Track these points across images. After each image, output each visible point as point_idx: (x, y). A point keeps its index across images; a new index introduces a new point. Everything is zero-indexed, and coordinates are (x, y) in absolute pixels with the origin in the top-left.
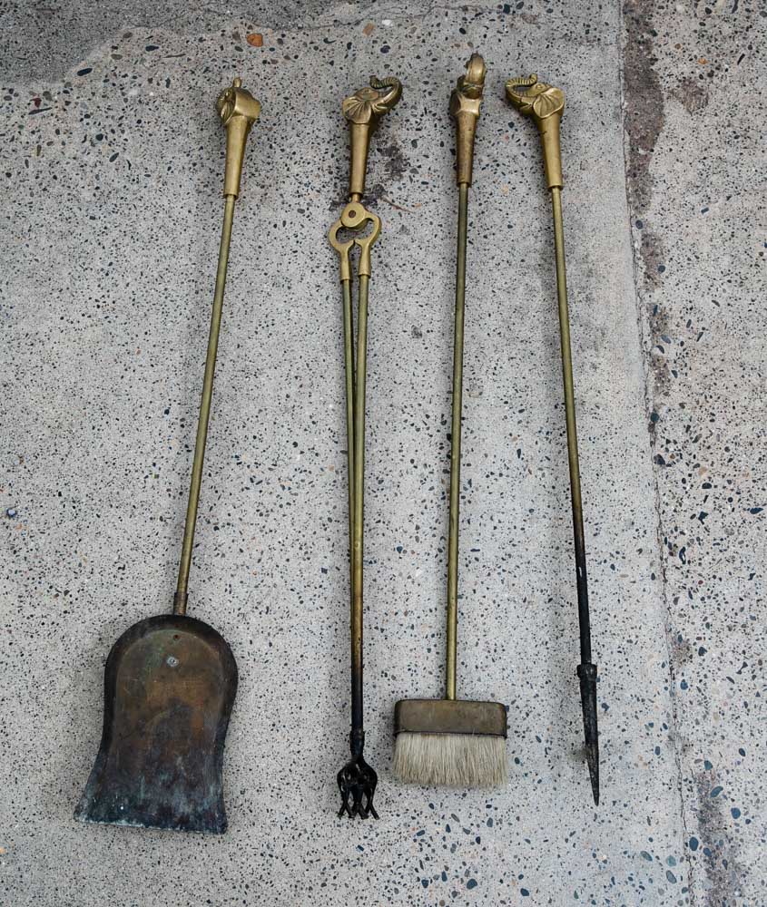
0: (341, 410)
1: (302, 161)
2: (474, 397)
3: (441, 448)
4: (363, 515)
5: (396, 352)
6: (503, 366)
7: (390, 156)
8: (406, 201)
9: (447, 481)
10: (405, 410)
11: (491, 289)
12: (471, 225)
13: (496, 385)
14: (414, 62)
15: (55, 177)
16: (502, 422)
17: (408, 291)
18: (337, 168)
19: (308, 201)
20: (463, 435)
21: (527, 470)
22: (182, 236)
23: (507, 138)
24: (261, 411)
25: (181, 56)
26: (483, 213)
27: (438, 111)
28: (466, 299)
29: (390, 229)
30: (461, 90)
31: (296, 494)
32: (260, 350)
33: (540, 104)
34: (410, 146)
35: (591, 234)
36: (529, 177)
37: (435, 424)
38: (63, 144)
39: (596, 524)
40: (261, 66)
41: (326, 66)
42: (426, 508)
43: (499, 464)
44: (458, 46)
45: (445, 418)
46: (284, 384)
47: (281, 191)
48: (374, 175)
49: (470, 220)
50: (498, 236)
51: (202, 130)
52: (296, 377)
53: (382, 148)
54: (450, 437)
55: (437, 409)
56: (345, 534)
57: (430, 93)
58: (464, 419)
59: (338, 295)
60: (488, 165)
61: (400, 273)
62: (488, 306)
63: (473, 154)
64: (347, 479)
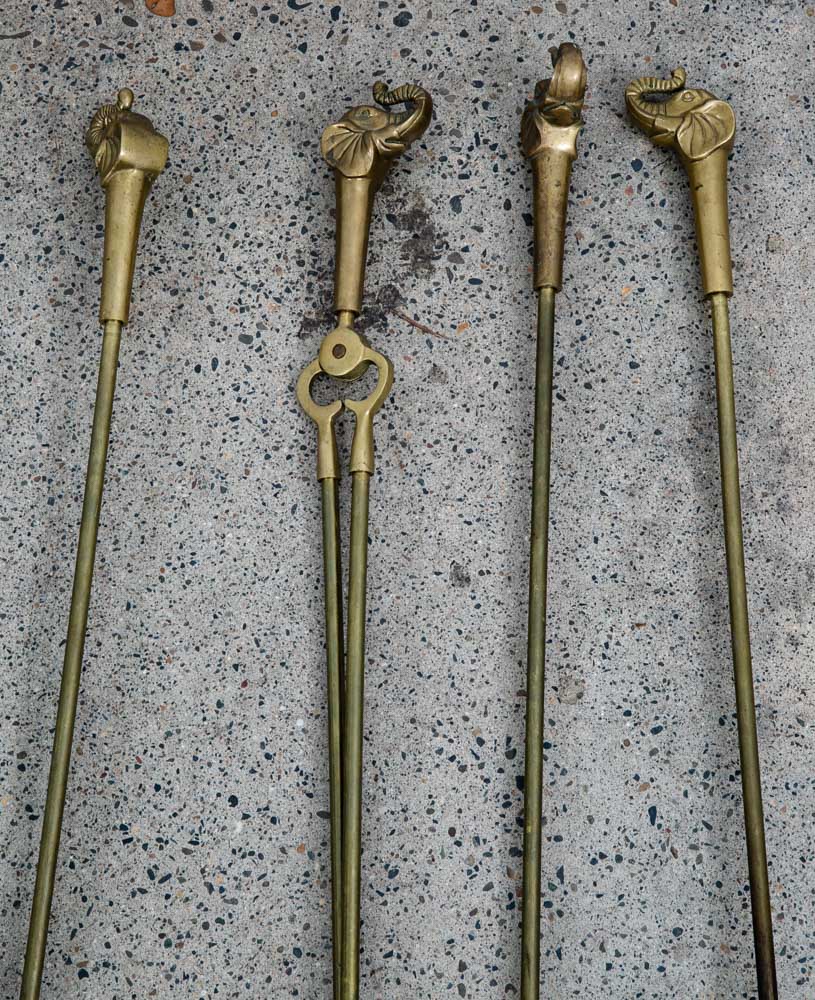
0: (317, 730)
1: (248, 240)
2: (568, 702)
3: (506, 805)
4: (358, 941)
5: (422, 614)
6: (622, 641)
7: (411, 229)
8: (440, 316)
9: (518, 872)
10: (439, 729)
11: (598, 487)
12: (560, 363)
13: (609, 677)
14: (456, 44)
16: (620, 753)
17: (444, 492)
18: (313, 253)
19: (258, 319)
20: (547, 780)
21: (668, 849)
22: (24, 391)
23: (630, 191)
24: (169, 734)
25: (21, 36)
26: (583, 338)
27: (500, 140)
28: (552, 508)
29: (412, 372)
30: (541, 110)
31: (234, 901)
32: (170, 615)
33: (690, 131)
34: (448, 208)
35: (787, 378)
36: (670, 267)
37: (493, 757)
39: (802, 960)
40: (171, 54)
41: (292, 53)
42: (478, 926)
43: (615, 835)
44: (538, 10)
45: (513, 746)
46: (213, 681)
47: (209, 301)
48: (381, 266)
49: (558, 353)
50: (612, 383)
51: (61, 181)
52: (236, 667)
53: (396, 212)
54: (522, 782)
55: (497, 727)
56: (326, 981)
57: (486, 105)
58: (548, 746)
59: (313, 504)
60: (592, 245)
61: (429, 458)
62: (593, 522)
63: (564, 224)
64: (329, 868)
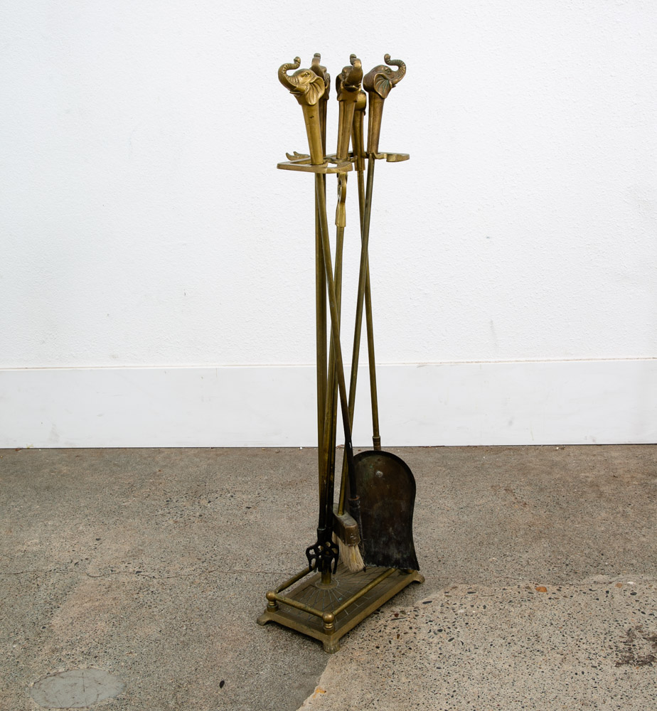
1: (588, 642)
19: (598, 662)
22: (506, 678)
25: (491, 596)
40: (548, 600)
41: (593, 601)
47: (576, 657)
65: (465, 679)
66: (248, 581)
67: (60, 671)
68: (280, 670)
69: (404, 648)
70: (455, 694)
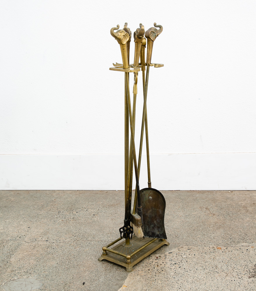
15: (163, 271)
19: (241, 276)
22: (202, 282)
25: (198, 251)
38: (165, 265)
41: (241, 253)
47: (232, 274)
65: (185, 282)
66: (94, 244)
67: (15, 279)
68: (108, 278)
69: (160, 270)
70: (181, 287)
